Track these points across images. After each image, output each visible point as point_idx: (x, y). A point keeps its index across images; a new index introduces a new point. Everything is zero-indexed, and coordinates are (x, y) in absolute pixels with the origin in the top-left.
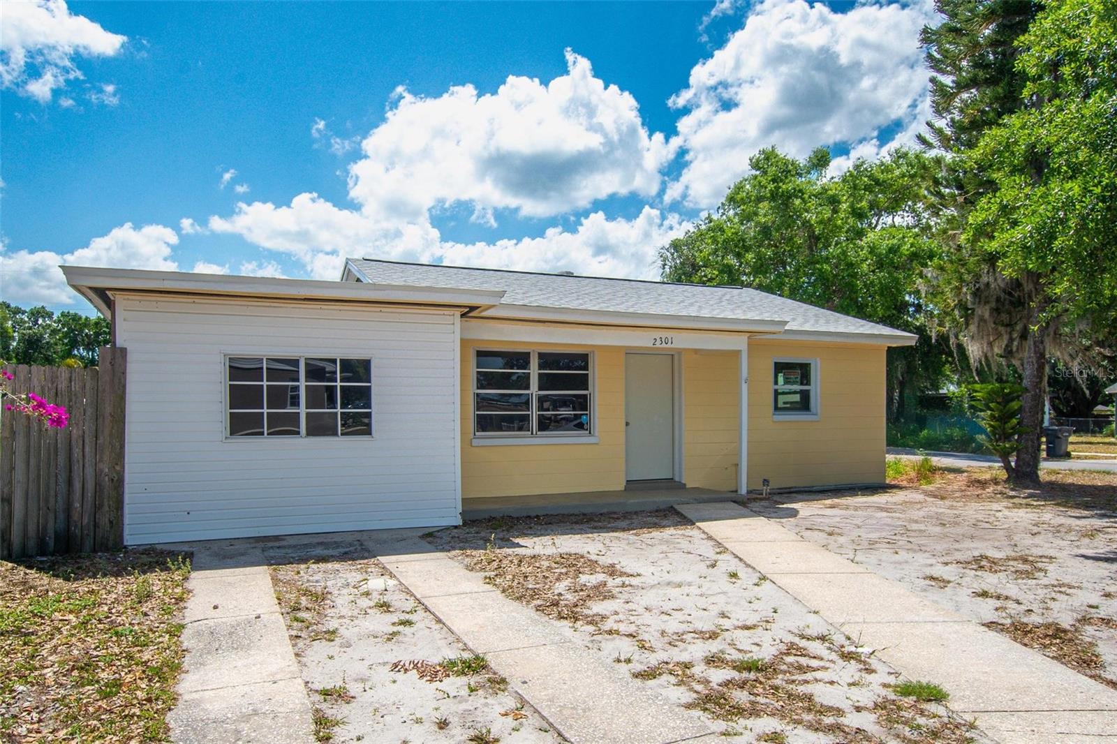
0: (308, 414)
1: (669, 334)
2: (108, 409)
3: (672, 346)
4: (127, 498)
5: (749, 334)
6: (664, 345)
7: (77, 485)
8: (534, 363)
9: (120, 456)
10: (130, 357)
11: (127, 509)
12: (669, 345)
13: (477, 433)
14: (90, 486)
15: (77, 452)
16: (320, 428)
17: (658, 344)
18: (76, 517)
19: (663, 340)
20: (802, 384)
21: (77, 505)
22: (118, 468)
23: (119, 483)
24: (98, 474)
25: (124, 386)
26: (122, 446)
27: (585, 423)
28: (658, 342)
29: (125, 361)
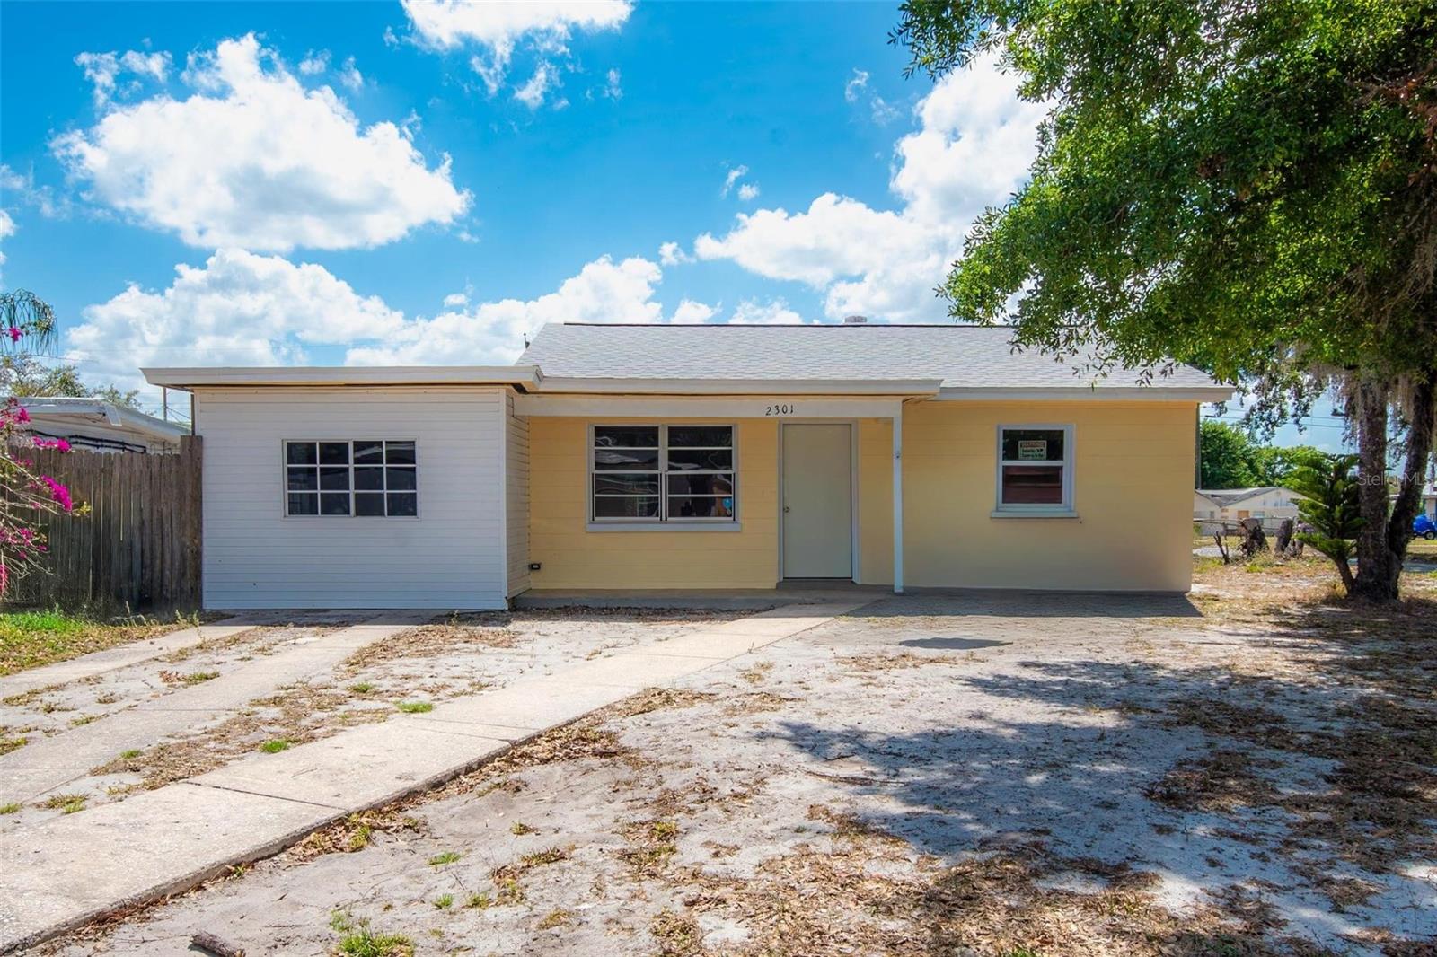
0: (356, 494)
1: (788, 402)
2: (188, 490)
3: (793, 415)
4: (206, 569)
5: (902, 398)
6: (781, 415)
7: (168, 556)
8: (663, 438)
9: (198, 530)
10: (207, 444)
11: (205, 578)
12: (789, 415)
13: (596, 518)
14: (177, 556)
15: (167, 527)
16: (368, 507)
17: (773, 414)
18: (166, 582)
19: (780, 409)
20: (1049, 457)
21: (168, 572)
22: (196, 541)
23: (198, 555)
24: (183, 545)
25: (200, 470)
26: (200, 523)
27: (728, 507)
28: (774, 410)
29: (201, 447)
